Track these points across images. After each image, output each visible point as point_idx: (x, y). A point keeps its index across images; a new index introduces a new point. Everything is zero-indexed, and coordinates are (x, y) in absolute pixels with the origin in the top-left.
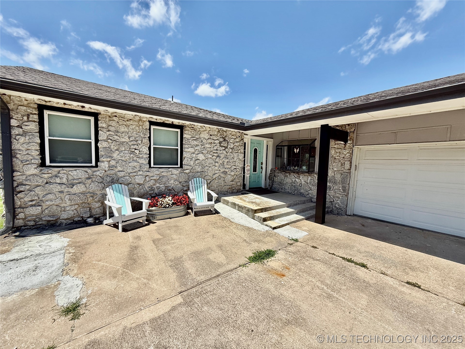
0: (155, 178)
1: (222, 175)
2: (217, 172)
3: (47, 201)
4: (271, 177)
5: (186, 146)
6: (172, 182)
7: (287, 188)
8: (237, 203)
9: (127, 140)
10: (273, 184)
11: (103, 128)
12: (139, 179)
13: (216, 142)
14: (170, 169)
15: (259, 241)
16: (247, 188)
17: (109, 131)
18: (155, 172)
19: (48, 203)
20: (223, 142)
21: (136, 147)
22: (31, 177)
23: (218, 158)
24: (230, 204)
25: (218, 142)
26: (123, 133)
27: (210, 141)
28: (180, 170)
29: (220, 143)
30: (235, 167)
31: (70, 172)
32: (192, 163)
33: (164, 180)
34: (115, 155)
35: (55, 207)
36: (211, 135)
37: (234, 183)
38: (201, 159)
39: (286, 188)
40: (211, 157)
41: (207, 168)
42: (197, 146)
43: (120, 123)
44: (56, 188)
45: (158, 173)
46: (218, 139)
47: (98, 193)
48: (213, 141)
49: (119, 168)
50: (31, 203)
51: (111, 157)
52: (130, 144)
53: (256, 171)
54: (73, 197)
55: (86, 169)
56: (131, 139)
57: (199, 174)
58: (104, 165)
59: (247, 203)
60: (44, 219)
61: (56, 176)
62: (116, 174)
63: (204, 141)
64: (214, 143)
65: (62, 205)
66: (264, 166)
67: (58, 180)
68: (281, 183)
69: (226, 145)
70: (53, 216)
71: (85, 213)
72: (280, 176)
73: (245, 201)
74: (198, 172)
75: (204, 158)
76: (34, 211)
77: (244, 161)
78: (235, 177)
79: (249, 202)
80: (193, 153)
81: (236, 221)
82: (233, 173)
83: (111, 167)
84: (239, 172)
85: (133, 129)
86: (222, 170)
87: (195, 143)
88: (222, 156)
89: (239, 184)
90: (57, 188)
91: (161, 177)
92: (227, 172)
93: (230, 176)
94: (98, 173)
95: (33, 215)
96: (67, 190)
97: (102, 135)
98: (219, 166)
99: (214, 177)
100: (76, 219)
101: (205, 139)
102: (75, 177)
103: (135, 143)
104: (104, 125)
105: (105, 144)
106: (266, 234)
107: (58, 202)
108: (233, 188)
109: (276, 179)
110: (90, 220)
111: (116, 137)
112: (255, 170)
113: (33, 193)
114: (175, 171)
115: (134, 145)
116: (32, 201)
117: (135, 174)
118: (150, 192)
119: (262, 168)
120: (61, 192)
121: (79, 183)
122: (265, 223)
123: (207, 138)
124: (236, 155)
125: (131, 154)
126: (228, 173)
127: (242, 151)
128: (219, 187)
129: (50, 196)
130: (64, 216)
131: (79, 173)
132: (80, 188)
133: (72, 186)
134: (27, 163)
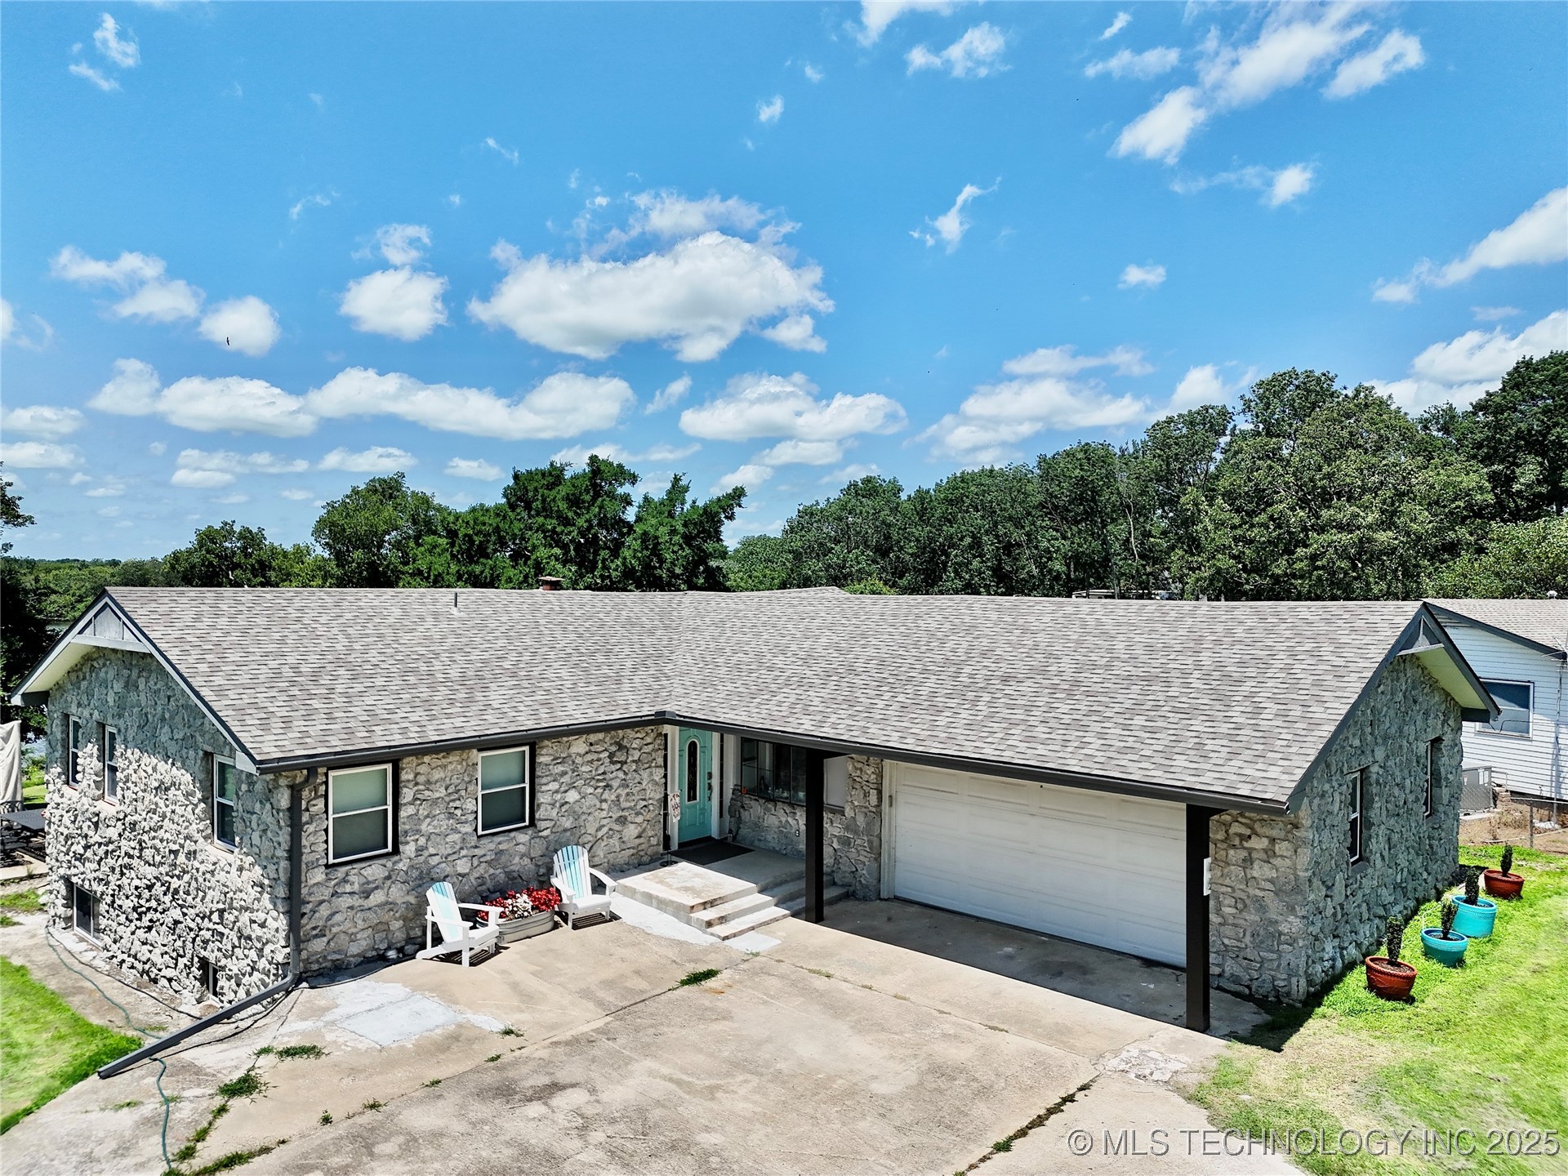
0: (488, 858)
1: (617, 827)
2: (604, 822)
3: (333, 926)
4: (732, 811)
5: (544, 780)
6: (516, 860)
7: (772, 839)
8: (654, 893)
9: (442, 792)
10: (739, 828)
11: (408, 781)
12: (463, 866)
13: (602, 756)
14: (513, 834)
15: (696, 961)
16: (675, 846)
17: (417, 784)
18: (489, 845)
19: (334, 930)
20: (618, 754)
21: (458, 803)
22: (315, 889)
23: (607, 791)
24: (638, 896)
25: (607, 754)
26: (436, 782)
27: (589, 757)
28: (530, 832)
29: (611, 756)
30: (645, 803)
31: (363, 871)
32: (554, 813)
33: (503, 859)
34: (424, 827)
35: (342, 936)
36: (591, 744)
37: (641, 840)
38: (571, 800)
39: (769, 838)
40: (591, 790)
41: (584, 817)
42: (564, 773)
43: (433, 765)
44: (344, 902)
45: (492, 846)
46: (606, 750)
47: (399, 901)
48: (595, 756)
49: (432, 851)
50: (314, 932)
51: (418, 831)
52: (447, 799)
53: (695, 798)
54: (368, 914)
55: (383, 861)
56: (450, 791)
57: (568, 834)
58: (408, 849)
59: (676, 892)
60: (329, 958)
61: (346, 881)
62: (426, 862)
63: (579, 760)
64: (599, 760)
65: (350, 931)
66: (715, 782)
67: (348, 888)
68: (757, 826)
69: (623, 758)
70: (339, 952)
71: (381, 942)
72: (755, 809)
73: (669, 886)
74: (565, 830)
75: (577, 797)
76: (318, 945)
77: (666, 784)
78: (644, 825)
79: (678, 889)
80: (557, 792)
81: (655, 931)
82: (639, 819)
83: (420, 850)
84: (655, 812)
85: (452, 771)
86: (615, 816)
87: (560, 768)
88: (615, 784)
89: (654, 841)
91: (500, 853)
92: (625, 818)
93: (632, 826)
94: (400, 866)
95: (317, 953)
96: (361, 902)
97: (407, 794)
98: (610, 809)
99: (600, 834)
100: (370, 954)
101: (579, 754)
102: (370, 879)
103: (456, 796)
104: (411, 777)
105: (410, 810)
106: (712, 949)
107: (347, 925)
108: (642, 853)
109: (745, 815)
110: (392, 954)
111: (427, 793)
112: (692, 796)
113: (317, 915)
114: (523, 838)
115: (454, 800)
116: (314, 928)
117: (455, 856)
118: (479, 888)
119: (710, 787)
120: (351, 908)
121: (377, 888)
122: (710, 930)
123: (583, 752)
124: (645, 774)
125: (449, 819)
126: (629, 819)
127: (660, 761)
128: (610, 856)
129: (338, 918)
130: (354, 949)
131: (375, 871)
132: (377, 898)
133: (366, 894)
134: (313, 865)
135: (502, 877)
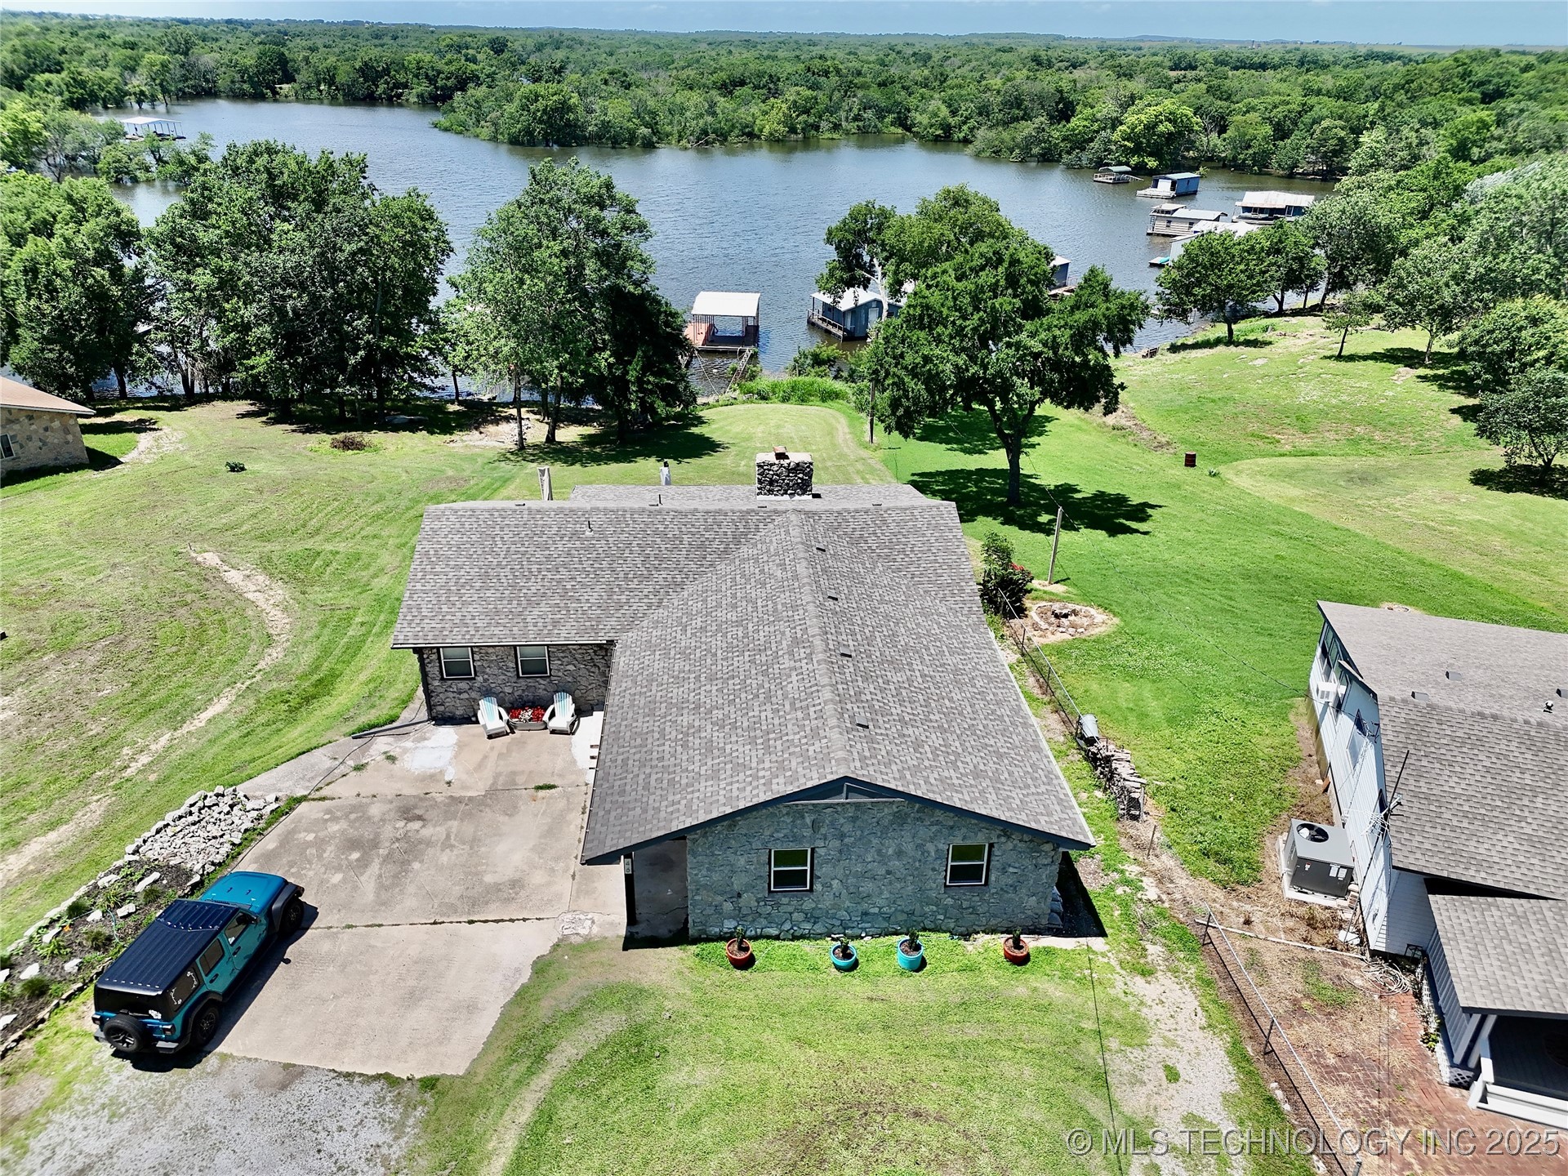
0: (523, 688)
6: (540, 691)
12: (508, 690)
14: (538, 680)
15: (560, 776)
18: (523, 683)
19: (448, 704)
21: (504, 663)
22: (437, 688)
23: (594, 668)
25: (592, 651)
26: (491, 653)
27: (580, 652)
28: (546, 680)
29: (595, 652)
31: (458, 684)
32: (560, 674)
33: (532, 689)
34: (487, 670)
35: (450, 708)
38: (570, 669)
40: (583, 667)
41: (580, 678)
42: (564, 657)
45: (525, 683)
46: (591, 649)
48: (583, 652)
49: (491, 681)
51: (483, 673)
52: (498, 661)
54: (460, 702)
55: (467, 681)
56: (498, 658)
57: (570, 684)
58: (480, 679)
61: (450, 686)
62: (488, 685)
64: (587, 653)
65: (456, 707)
67: (451, 689)
70: (450, 714)
74: (568, 683)
75: (574, 669)
76: (441, 708)
80: (560, 665)
81: (575, 750)
83: (485, 680)
86: (600, 681)
87: (561, 655)
88: (600, 665)
90: (451, 695)
91: (528, 688)
94: (476, 685)
95: (441, 713)
96: (458, 695)
98: (597, 676)
99: (590, 687)
100: (465, 716)
101: (574, 649)
102: (461, 688)
103: (502, 660)
105: (478, 663)
107: (453, 705)
110: (474, 719)
111: (486, 657)
113: (439, 697)
114: (542, 682)
115: (501, 662)
116: (440, 702)
117: (504, 685)
118: (518, 700)
120: (455, 697)
122: (591, 760)
123: (577, 648)
129: (449, 700)
130: (457, 714)
131: (463, 685)
132: (465, 696)
133: (460, 693)
134: (434, 679)
135: (531, 698)
